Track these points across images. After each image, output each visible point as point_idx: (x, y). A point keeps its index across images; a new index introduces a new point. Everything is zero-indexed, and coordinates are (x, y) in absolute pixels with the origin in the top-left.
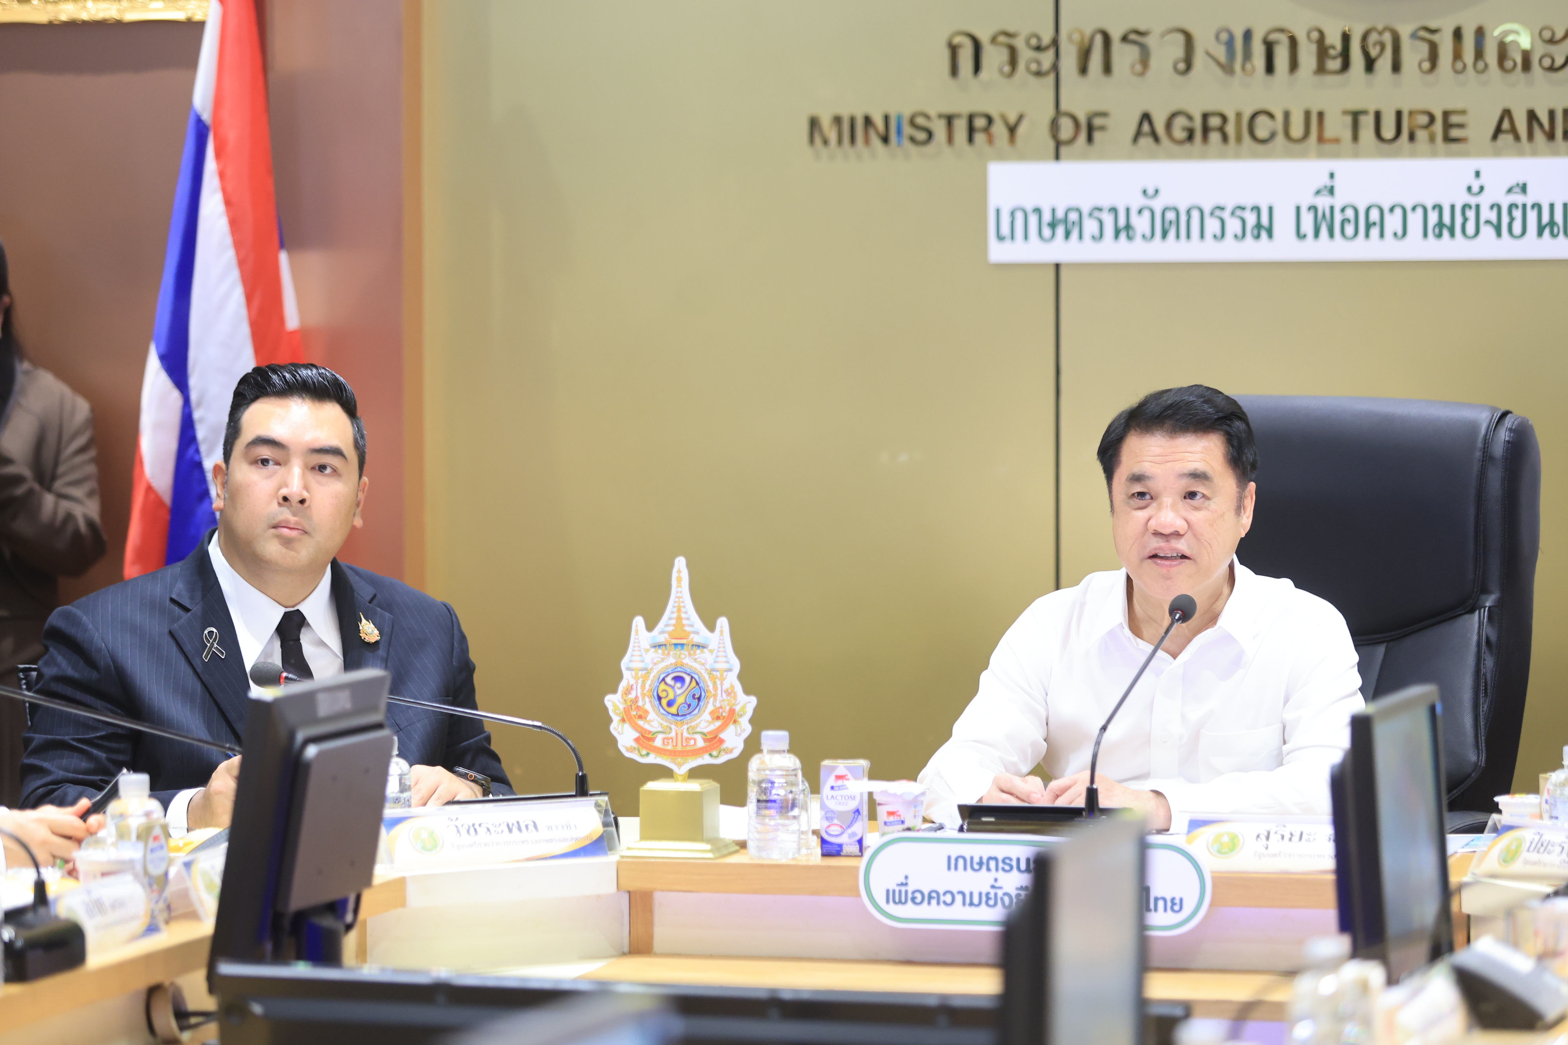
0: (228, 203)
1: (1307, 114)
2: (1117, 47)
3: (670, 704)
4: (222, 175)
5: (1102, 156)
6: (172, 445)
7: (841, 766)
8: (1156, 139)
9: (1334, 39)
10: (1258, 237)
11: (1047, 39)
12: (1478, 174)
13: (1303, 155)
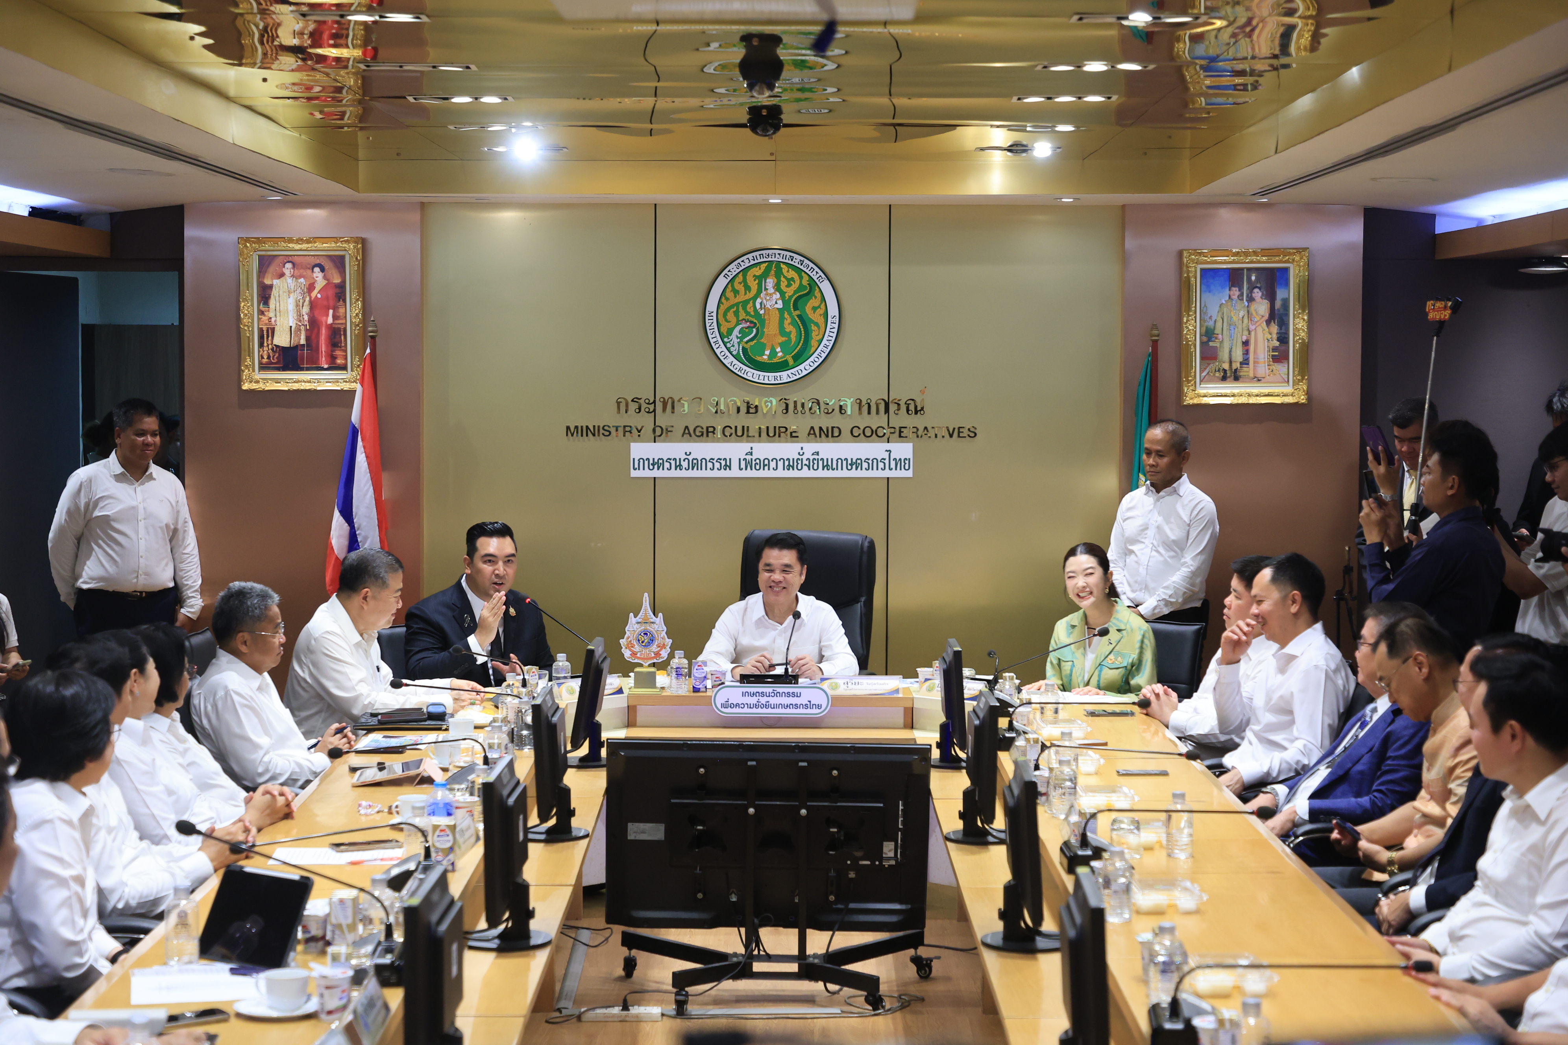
0: (367, 457)
1: (743, 427)
2: (676, 404)
3: (642, 642)
4: (364, 447)
6: (345, 542)
8: (691, 436)
11: (651, 401)
13: (742, 441)
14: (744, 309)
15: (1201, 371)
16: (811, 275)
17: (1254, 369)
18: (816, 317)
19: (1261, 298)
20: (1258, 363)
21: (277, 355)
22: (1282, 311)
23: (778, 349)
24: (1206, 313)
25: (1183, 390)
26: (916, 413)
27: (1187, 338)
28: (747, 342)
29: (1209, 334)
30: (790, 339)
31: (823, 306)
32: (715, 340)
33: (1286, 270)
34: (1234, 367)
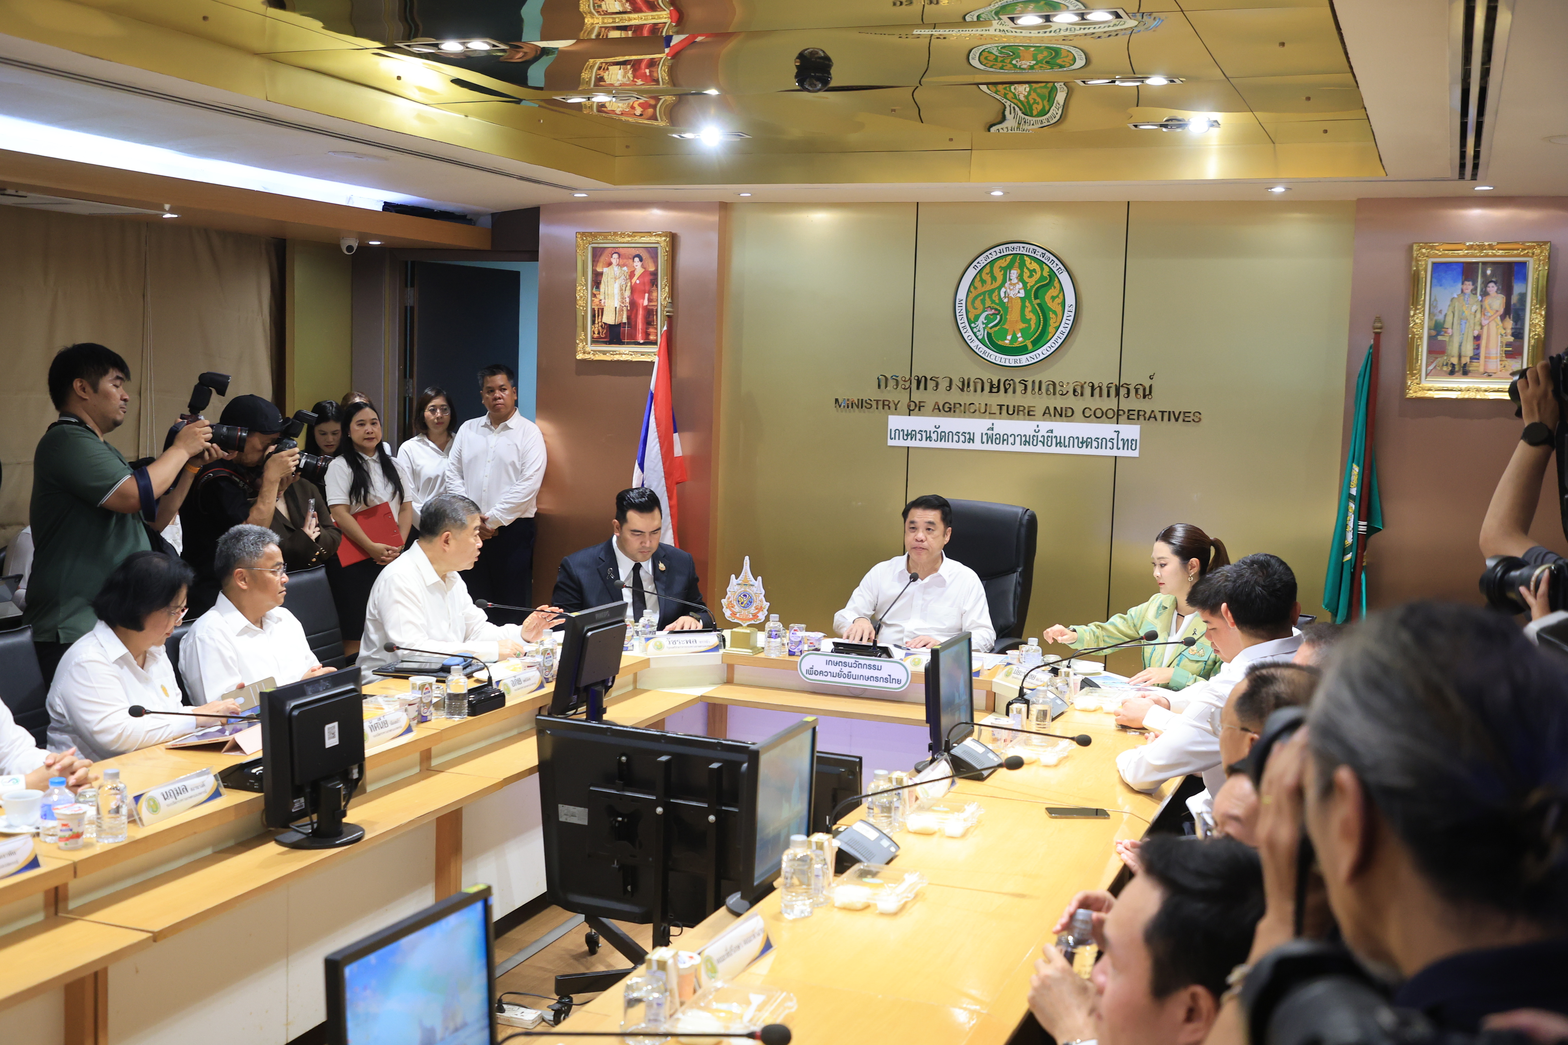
1: (986, 405)
2: (929, 381)
3: (742, 603)
5: (923, 415)
7: (796, 626)
8: (940, 411)
9: (995, 382)
10: (969, 442)
11: (908, 377)
12: (1038, 426)
13: (984, 418)
14: (990, 297)
15: (1427, 366)
16: (1051, 266)
17: (1485, 365)
18: (1054, 306)
19: (1496, 292)
20: (1489, 358)
21: (605, 331)
22: (1518, 306)
23: (1019, 335)
24: (1436, 307)
25: (1407, 383)
26: (1144, 397)
27: (1413, 332)
28: (991, 328)
29: (1438, 329)
30: (1030, 325)
31: (1061, 296)
32: (963, 325)
33: (1524, 264)
34: (1464, 361)
